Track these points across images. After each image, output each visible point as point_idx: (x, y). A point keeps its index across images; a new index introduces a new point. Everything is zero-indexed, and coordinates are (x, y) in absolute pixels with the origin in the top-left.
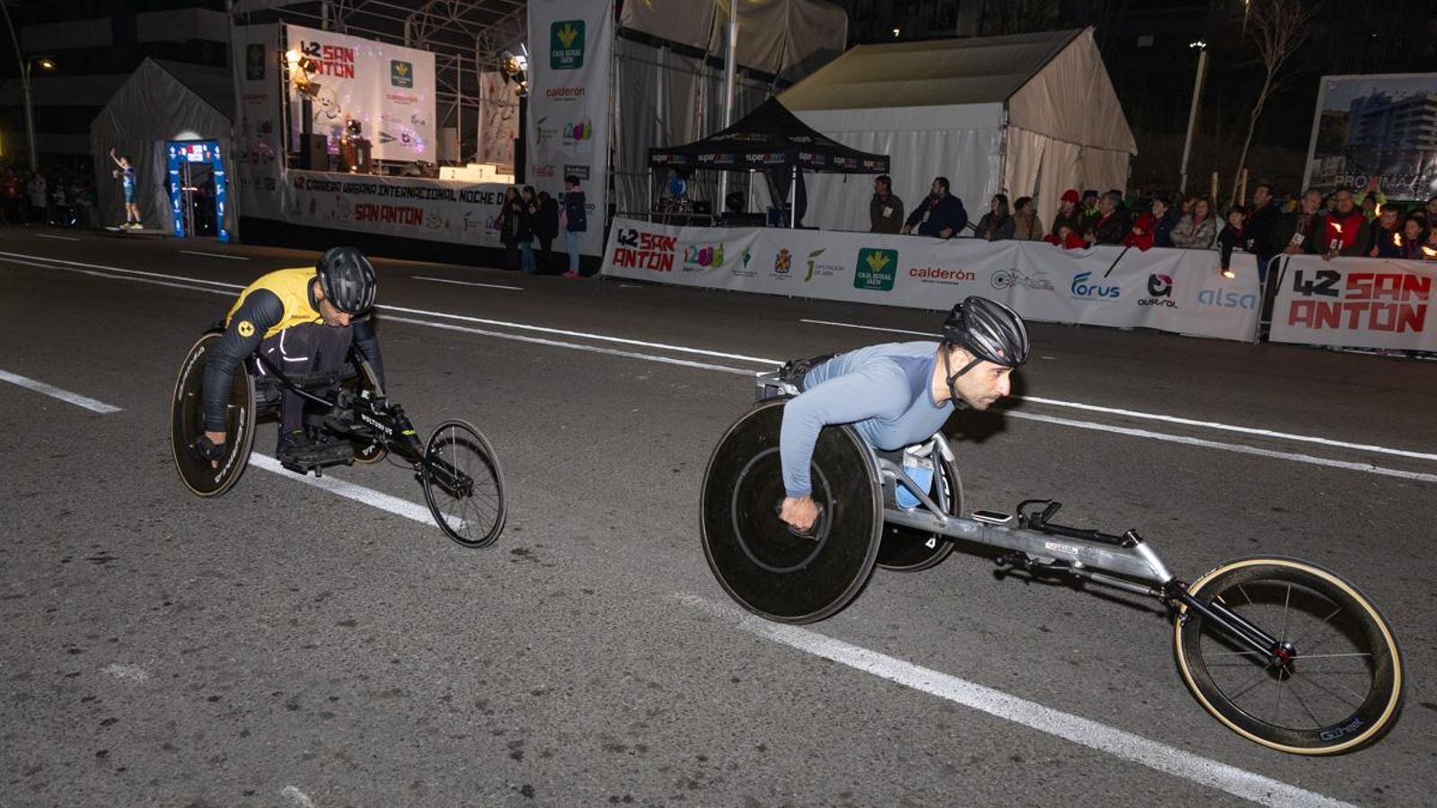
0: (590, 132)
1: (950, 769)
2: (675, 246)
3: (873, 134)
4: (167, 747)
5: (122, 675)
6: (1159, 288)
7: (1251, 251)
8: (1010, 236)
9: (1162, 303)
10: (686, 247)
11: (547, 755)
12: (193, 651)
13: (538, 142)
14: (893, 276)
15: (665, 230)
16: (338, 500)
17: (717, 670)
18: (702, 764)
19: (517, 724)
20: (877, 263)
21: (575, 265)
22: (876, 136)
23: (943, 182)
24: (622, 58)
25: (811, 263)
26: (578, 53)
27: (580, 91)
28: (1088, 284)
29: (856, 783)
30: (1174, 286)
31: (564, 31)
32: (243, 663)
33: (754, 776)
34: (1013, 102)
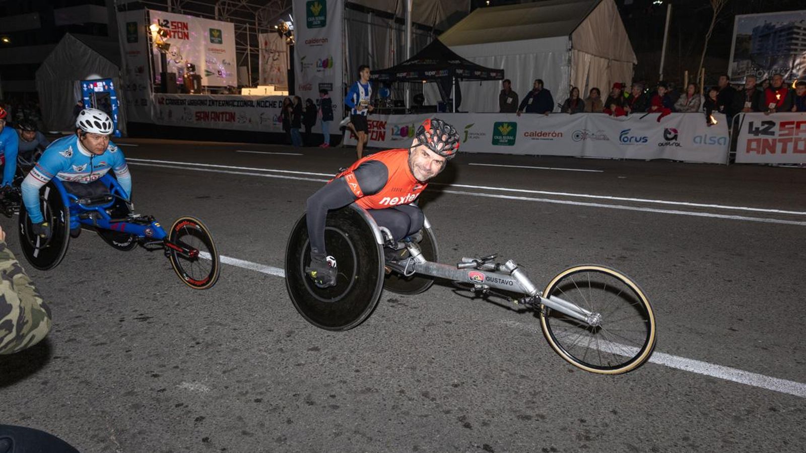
0: (332, 63)
1: (737, 418)
2: (386, 126)
3: (493, 58)
4: (244, 433)
5: (192, 389)
6: (671, 136)
7: (723, 112)
8: (582, 111)
9: (672, 144)
10: (393, 127)
11: (485, 424)
12: (230, 371)
13: (302, 71)
14: (515, 137)
15: (380, 117)
16: (266, 276)
17: (555, 366)
18: (585, 424)
19: (455, 406)
20: (505, 130)
21: (327, 140)
22: (495, 59)
23: (540, 82)
24: (349, 20)
25: (466, 132)
26: (322, 18)
27: (325, 40)
28: (629, 136)
29: (688, 431)
30: (679, 134)
31: (314, 6)
32: (264, 377)
33: (622, 430)
34: (574, 35)
